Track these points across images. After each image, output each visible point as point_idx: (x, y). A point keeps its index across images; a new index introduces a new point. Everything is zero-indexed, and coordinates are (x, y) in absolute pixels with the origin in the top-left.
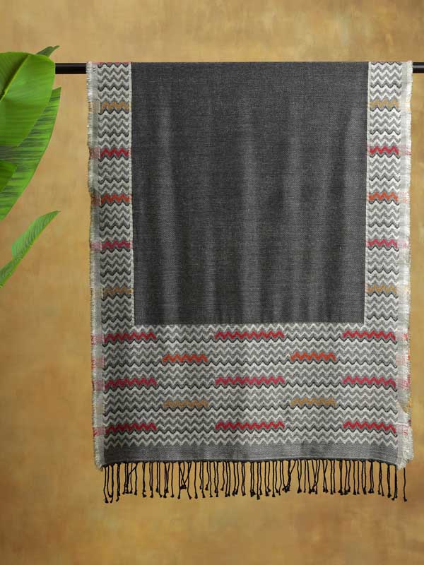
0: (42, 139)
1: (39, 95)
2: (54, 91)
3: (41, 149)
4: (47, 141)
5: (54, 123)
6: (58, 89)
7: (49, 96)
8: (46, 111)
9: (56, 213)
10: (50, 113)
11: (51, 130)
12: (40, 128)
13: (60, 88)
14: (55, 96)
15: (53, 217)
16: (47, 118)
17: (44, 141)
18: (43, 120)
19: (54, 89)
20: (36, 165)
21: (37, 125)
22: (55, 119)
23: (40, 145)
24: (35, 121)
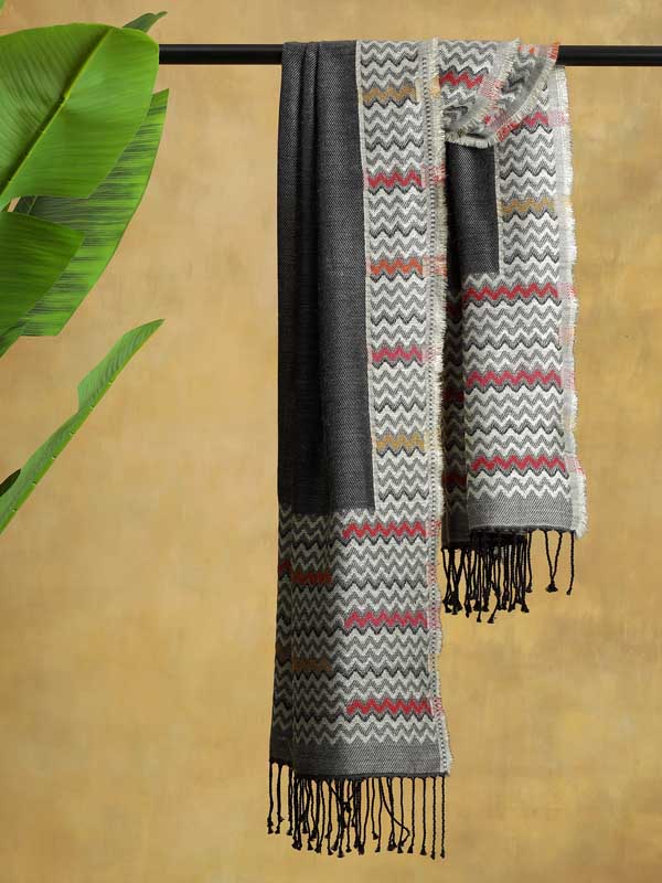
0: (133, 185)
1: (127, 104)
2: (156, 97)
3: (133, 203)
4: (141, 189)
5: (155, 156)
6: (163, 92)
7: (147, 105)
8: (141, 133)
9: (158, 323)
10: (146, 137)
11: (148, 170)
12: (127, 165)
13: (168, 90)
14: (158, 105)
15: (152, 332)
16: (142, 147)
17: (135, 189)
18: (136, 149)
19: (154, 92)
20: (121, 234)
21: (123, 159)
22: (156, 149)
23: (128, 196)
24: (121, 152)
